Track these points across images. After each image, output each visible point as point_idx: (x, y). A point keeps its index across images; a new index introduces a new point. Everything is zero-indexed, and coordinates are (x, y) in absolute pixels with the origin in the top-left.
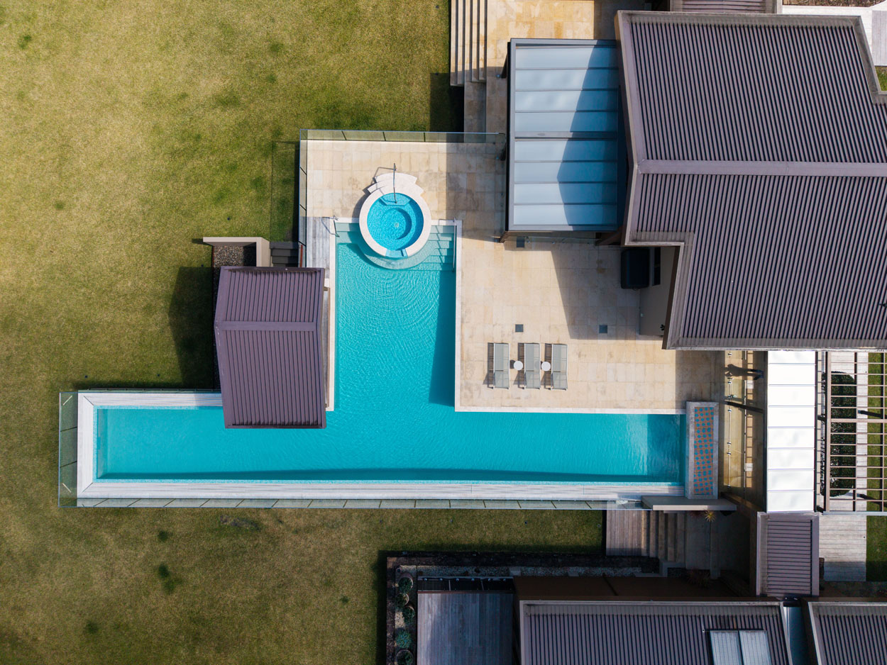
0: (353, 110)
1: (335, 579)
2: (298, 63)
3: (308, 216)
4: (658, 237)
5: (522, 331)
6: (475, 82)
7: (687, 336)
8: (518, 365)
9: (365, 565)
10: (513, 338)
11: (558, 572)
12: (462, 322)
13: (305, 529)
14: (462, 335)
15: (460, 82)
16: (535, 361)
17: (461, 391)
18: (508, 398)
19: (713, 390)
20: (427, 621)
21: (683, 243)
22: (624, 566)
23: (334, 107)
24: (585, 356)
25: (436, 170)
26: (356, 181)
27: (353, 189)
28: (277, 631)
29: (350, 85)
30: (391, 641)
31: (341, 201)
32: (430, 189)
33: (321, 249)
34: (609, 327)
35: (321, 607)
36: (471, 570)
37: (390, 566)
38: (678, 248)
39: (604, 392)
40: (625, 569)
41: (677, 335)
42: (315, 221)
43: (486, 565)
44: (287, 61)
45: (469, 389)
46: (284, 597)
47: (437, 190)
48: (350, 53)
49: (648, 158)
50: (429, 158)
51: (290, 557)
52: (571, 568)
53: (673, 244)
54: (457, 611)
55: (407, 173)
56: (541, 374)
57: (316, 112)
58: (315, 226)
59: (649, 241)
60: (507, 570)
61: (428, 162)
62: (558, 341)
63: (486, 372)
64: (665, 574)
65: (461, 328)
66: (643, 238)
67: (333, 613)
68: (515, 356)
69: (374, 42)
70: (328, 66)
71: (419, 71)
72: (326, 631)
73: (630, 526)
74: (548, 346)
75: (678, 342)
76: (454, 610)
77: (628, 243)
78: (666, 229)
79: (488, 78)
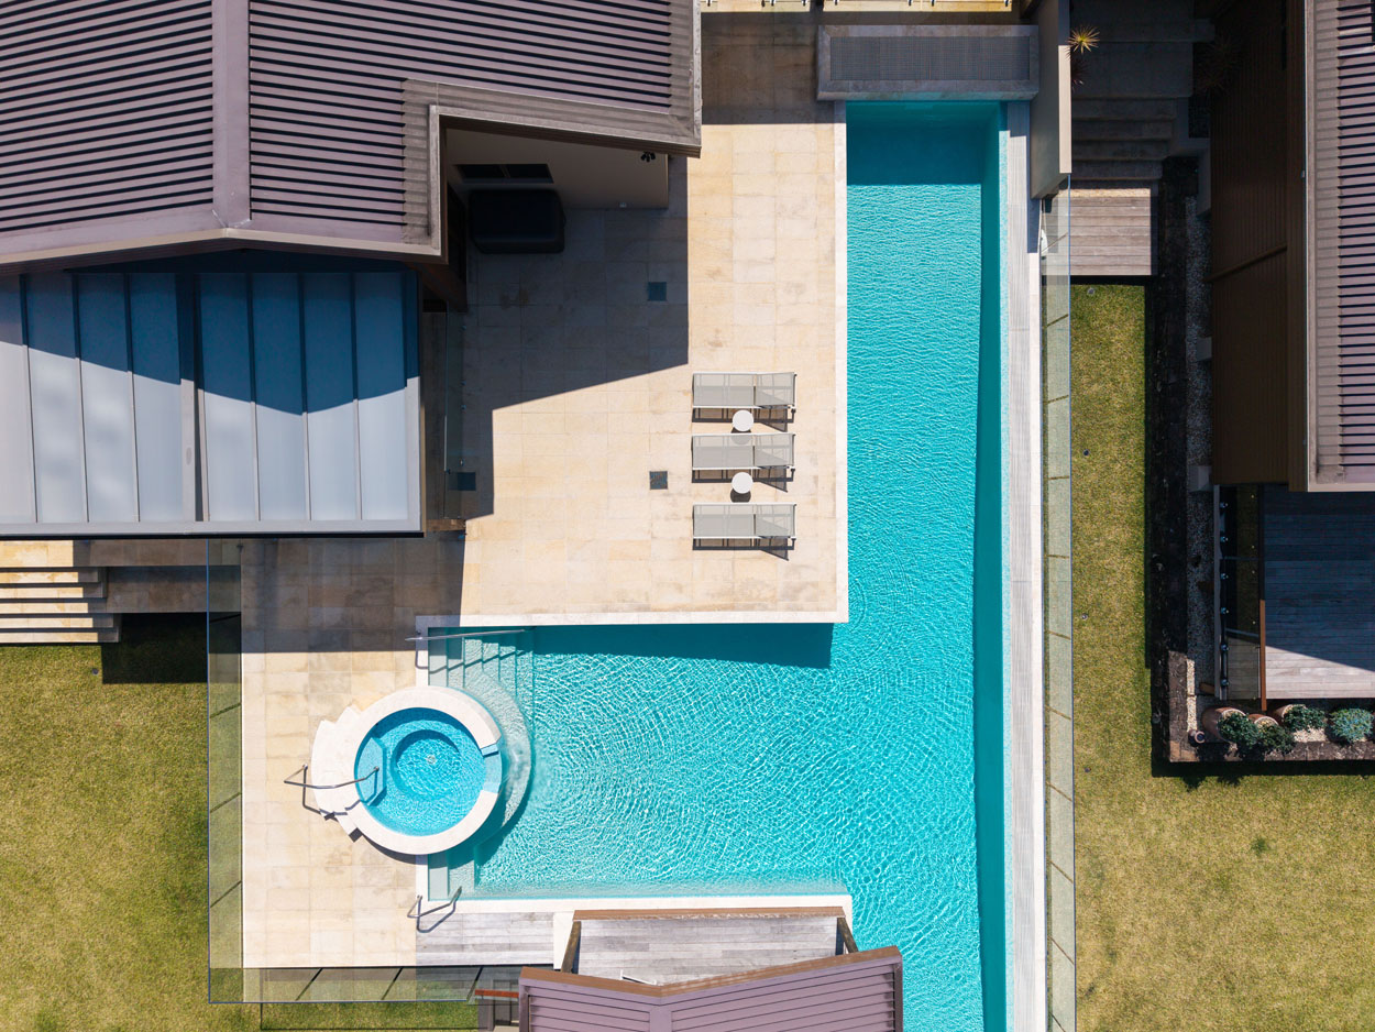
0: (182, 856)
1: (1213, 869)
2: (79, 979)
3: (414, 964)
4: (416, 171)
5: (665, 474)
6: (107, 592)
7: (668, 96)
8: (742, 483)
9: (1182, 804)
10: (681, 494)
11: (1197, 382)
12: (647, 609)
13: (1107, 937)
14: (675, 609)
15: (110, 623)
16: (732, 444)
17: (801, 609)
18: (815, 502)
19: (790, 40)
20: (1316, 676)
21: (433, 108)
22: (1183, 236)
23: (176, 897)
24: (717, 331)
25: (304, 676)
26: (332, 856)
27: (351, 864)
28: (1327, 993)
29: (125, 864)
30: (1353, 750)
31: (379, 891)
32: (347, 690)
33: (489, 933)
34: (652, 279)
35: (1275, 897)
36: (1196, 575)
37: (1189, 755)
38: (446, 122)
39: (799, 288)
40: (1189, 232)
41: (666, 122)
42: (425, 948)
43: (1183, 543)
44: (75, 1005)
45: (798, 590)
46: (1255, 978)
47: (349, 675)
48: (53, 865)
49: (210, 201)
50: (277, 693)
51: (1167, 968)
52: (1189, 353)
53: (435, 134)
54: (1294, 610)
55: (312, 743)
56: (762, 430)
57: (188, 938)
58: (437, 947)
59: (428, 194)
60: (1194, 494)
61: (288, 695)
62: (685, 393)
63: (759, 553)
64: (1202, 144)
65: (661, 610)
66: (423, 211)
67: (1289, 872)
68: (723, 490)
69: (27, 812)
70: (84, 914)
71: (88, 711)
72: (1327, 886)
73: (1093, 222)
74: (698, 416)
75: (681, 119)
76: (1292, 617)
77: (433, 248)
78: (398, 152)
79: (93, 564)
